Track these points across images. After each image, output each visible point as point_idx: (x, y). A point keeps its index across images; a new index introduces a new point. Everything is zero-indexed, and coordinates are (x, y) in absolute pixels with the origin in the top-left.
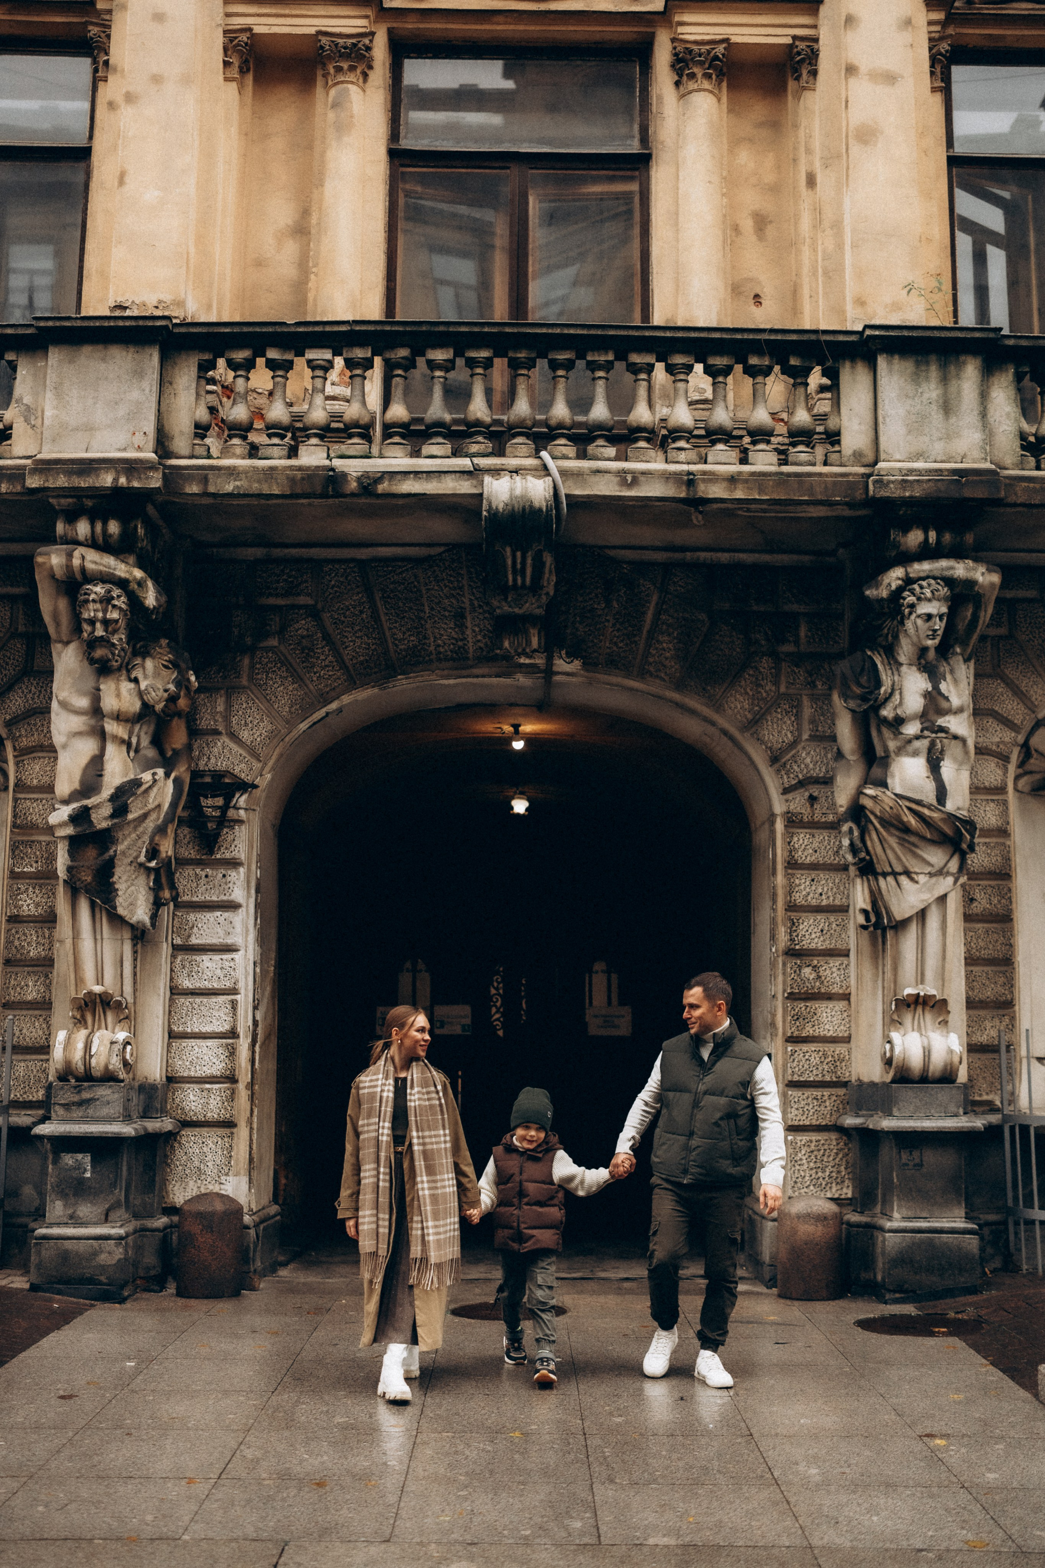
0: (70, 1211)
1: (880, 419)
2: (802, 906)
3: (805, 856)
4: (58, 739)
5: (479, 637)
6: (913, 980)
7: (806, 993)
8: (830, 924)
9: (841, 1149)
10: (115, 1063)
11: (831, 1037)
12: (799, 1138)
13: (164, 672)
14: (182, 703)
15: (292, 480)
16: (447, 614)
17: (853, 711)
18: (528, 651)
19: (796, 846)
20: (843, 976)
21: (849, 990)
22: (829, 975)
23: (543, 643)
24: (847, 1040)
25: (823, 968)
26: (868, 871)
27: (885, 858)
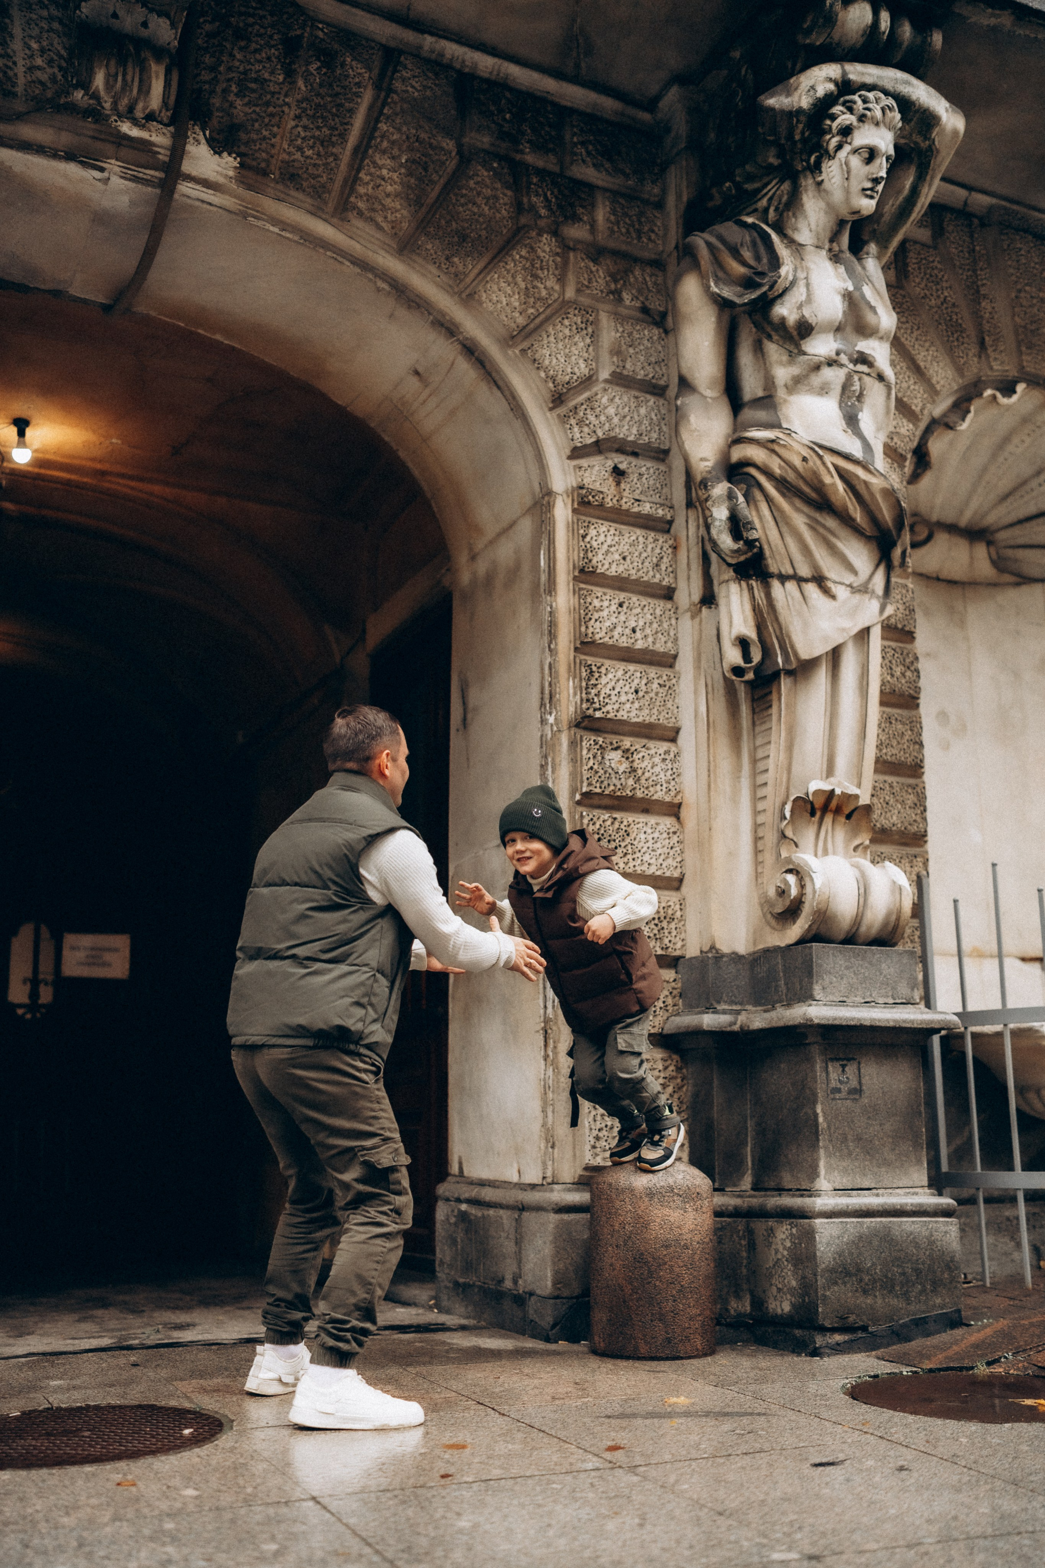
2: (603, 645)
3: (608, 563)
6: (817, 769)
7: (612, 795)
8: (649, 682)
11: (653, 876)
17: (727, 304)
18: (139, 114)
19: (595, 544)
20: (670, 772)
21: (679, 797)
22: (649, 768)
23: (173, 98)
24: (676, 884)
25: (640, 755)
26: (751, 572)
27: (783, 551)
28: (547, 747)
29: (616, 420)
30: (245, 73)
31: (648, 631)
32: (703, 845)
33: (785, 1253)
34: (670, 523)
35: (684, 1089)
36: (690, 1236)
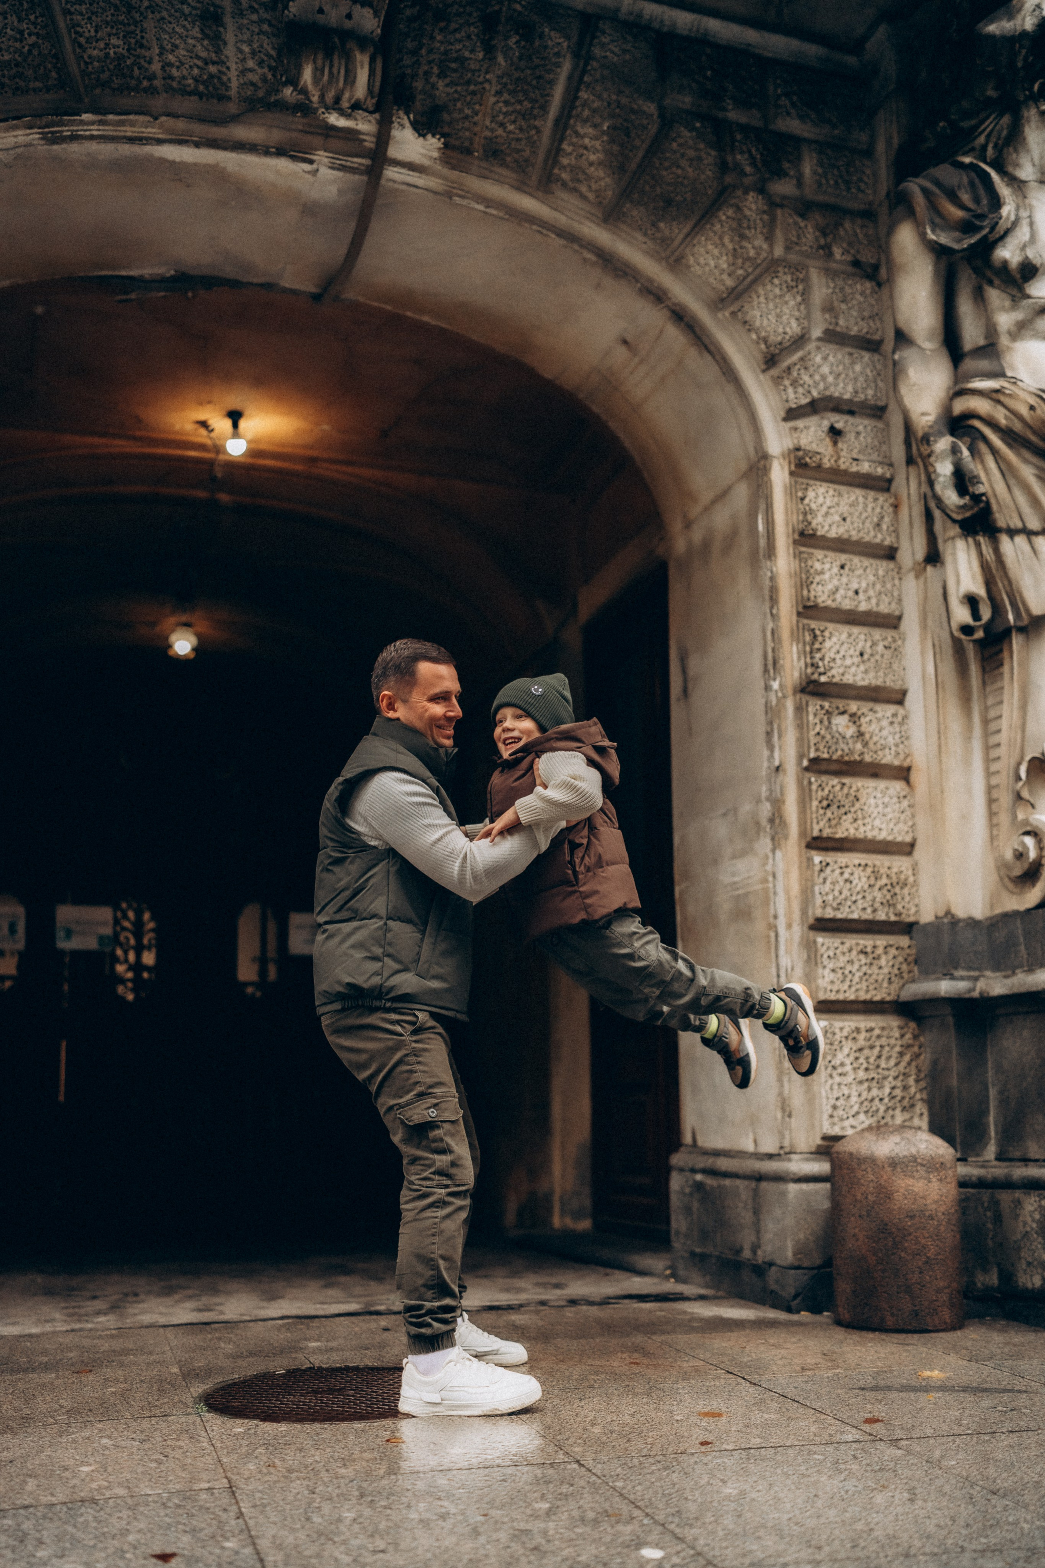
2: (826, 608)
3: (828, 524)
7: (840, 761)
8: (874, 644)
9: (909, 1046)
11: (884, 841)
12: (838, 1024)
18: (345, 104)
19: (814, 506)
20: (898, 736)
21: (908, 760)
22: (877, 731)
23: (378, 84)
24: (908, 849)
25: (868, 719)
26: (978, 528)
27: (1011, 504)
28: (772, 713)
29: (830, 379)
30: (446, 53)
31: (871, 593)
32: (935, 809)
33: (1034, 1225)
34: (890, 481)
35: (922, 1057)
36: (934, 1206)
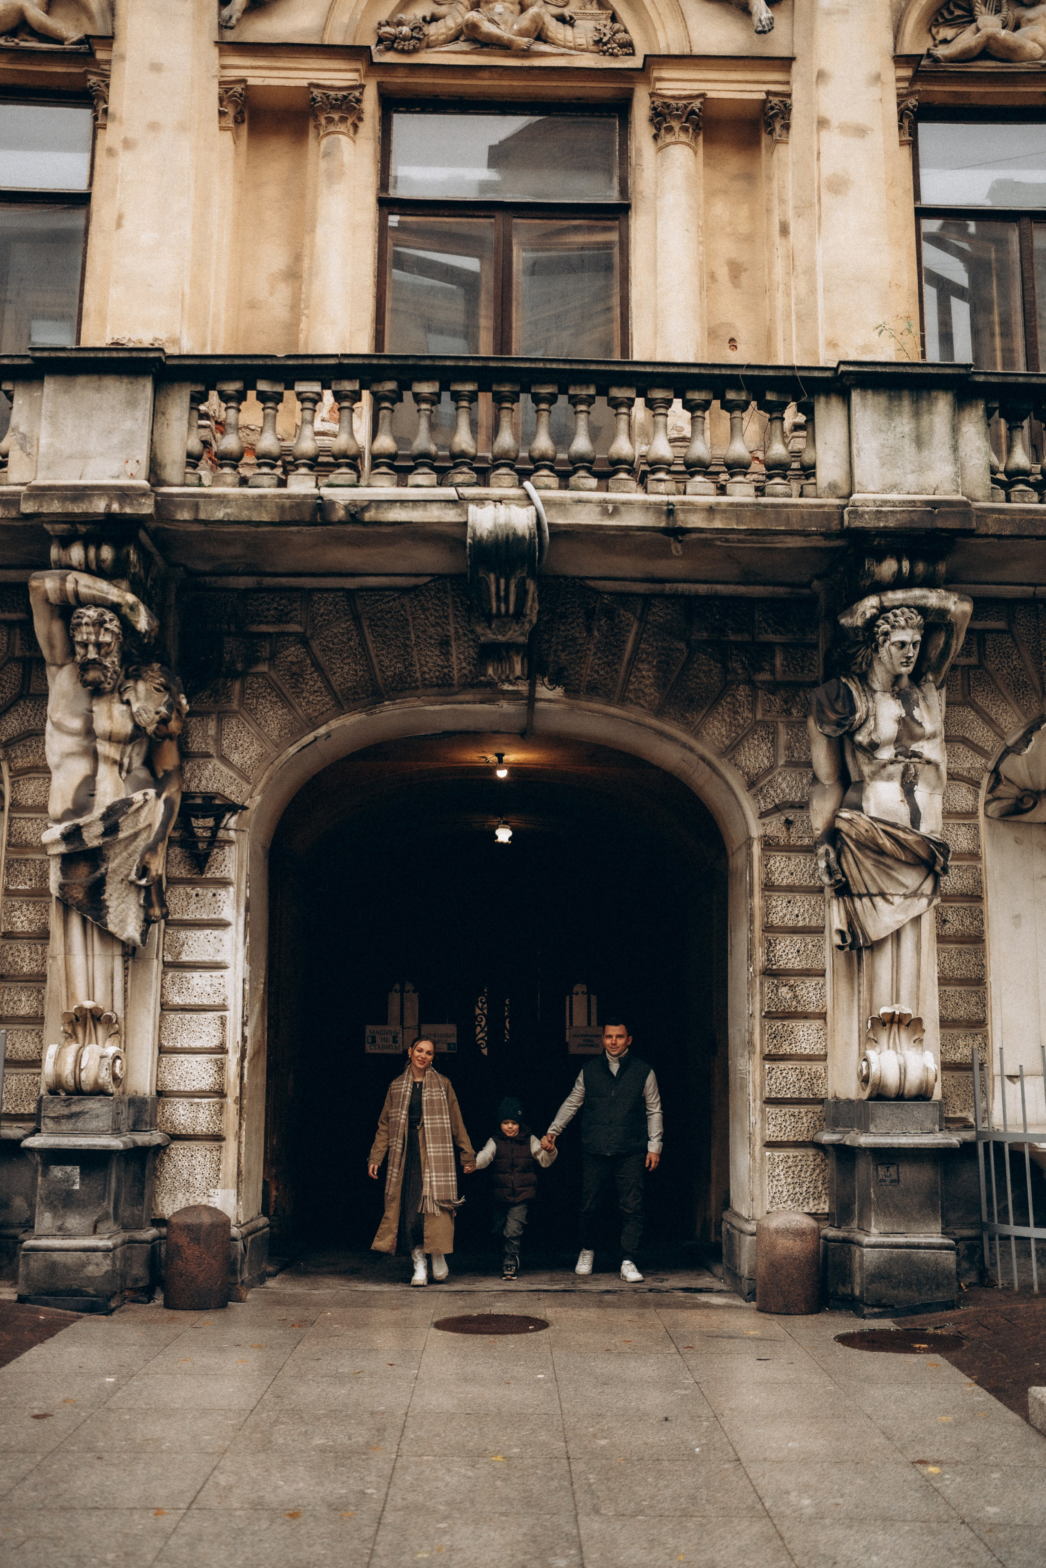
0: (59, 1223)
1: (855, 451)
2: (778, 927)
3: (782, 878)
4: (52, 759)
5: (464, 665)
6: (888, 998)
7: (782, 1012)
8: (806, 945)
9: (818, 1165)
10: (105, 1077)
11: (807, 1055)
12: (776, 1154)
13: (156, 695)
14: (174, 725)
15: (282, 508)
16: (433, 641)
17: (828, 736)
18: (511, 680)
19: (774, 868)
20: (818, 995)
21: (824, 1009)
22: (806, 994)
23: (527, 668)
24: (822, 1058)
25: (800, 987)
26: (843, 894)
27: (861, 880)
28: (751, 983)
29: (785, 790)
31: (806, 915)
32: (835, 1037)
33: (857, 1264)
35: (825, 1171)
